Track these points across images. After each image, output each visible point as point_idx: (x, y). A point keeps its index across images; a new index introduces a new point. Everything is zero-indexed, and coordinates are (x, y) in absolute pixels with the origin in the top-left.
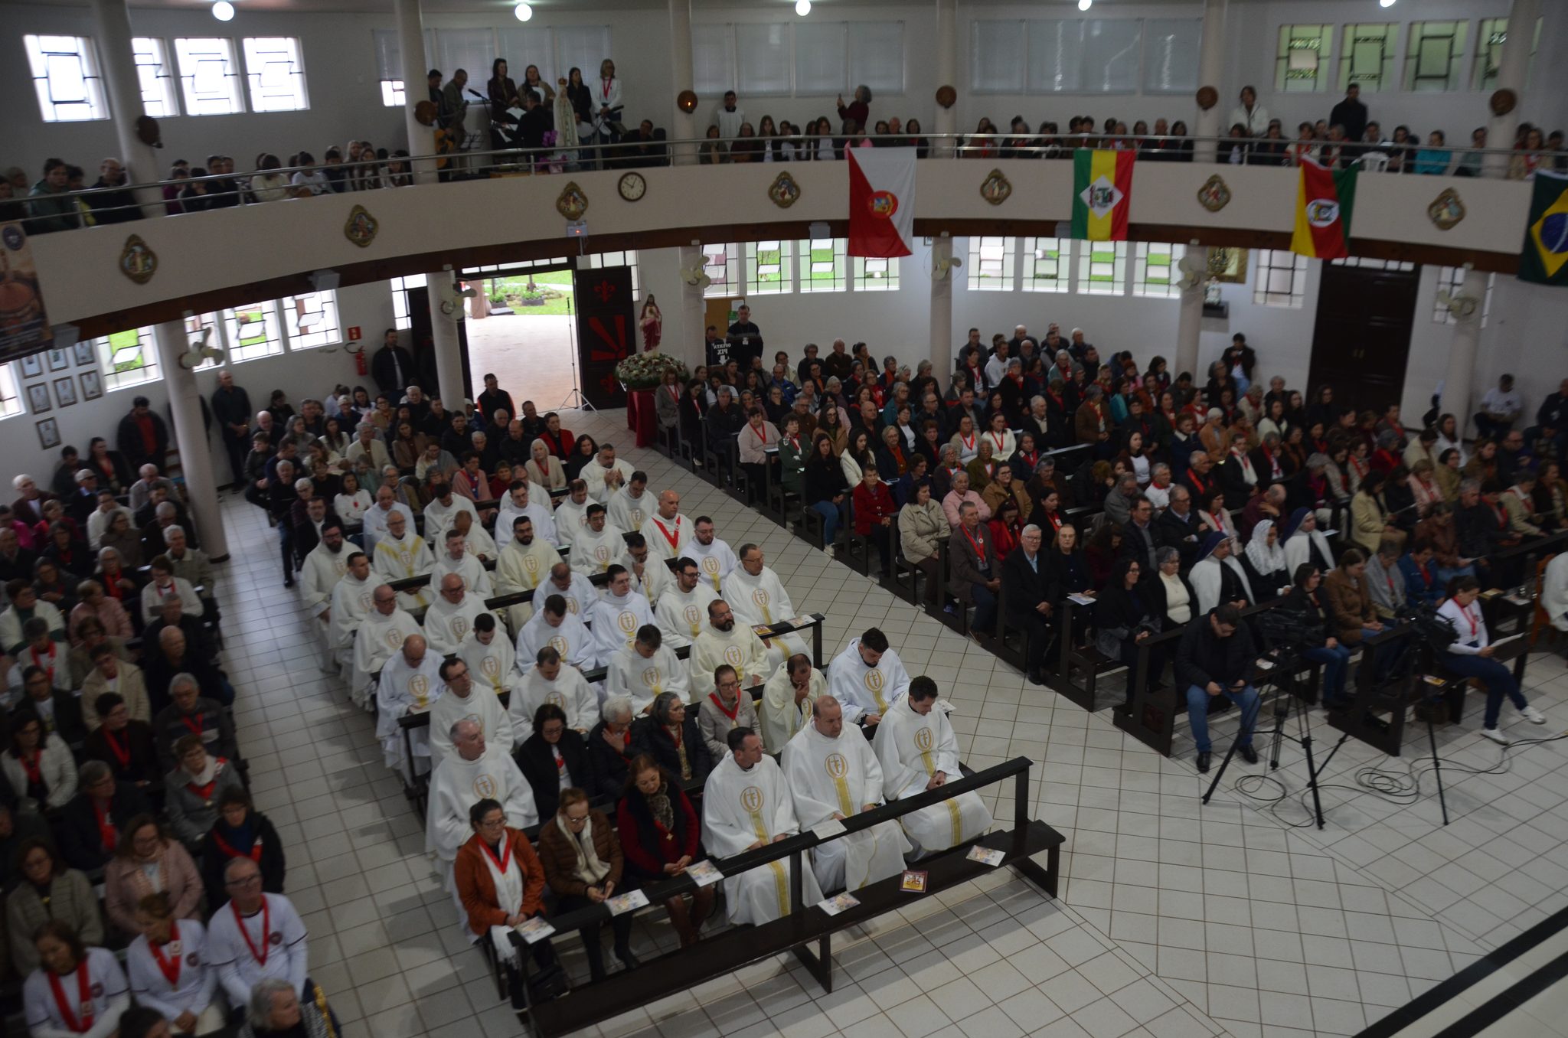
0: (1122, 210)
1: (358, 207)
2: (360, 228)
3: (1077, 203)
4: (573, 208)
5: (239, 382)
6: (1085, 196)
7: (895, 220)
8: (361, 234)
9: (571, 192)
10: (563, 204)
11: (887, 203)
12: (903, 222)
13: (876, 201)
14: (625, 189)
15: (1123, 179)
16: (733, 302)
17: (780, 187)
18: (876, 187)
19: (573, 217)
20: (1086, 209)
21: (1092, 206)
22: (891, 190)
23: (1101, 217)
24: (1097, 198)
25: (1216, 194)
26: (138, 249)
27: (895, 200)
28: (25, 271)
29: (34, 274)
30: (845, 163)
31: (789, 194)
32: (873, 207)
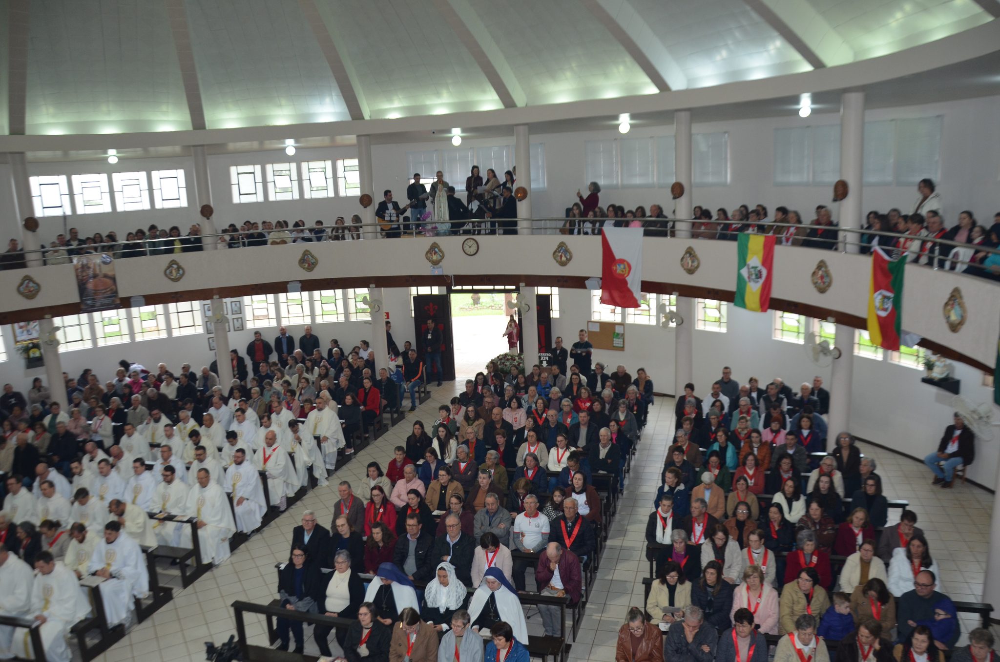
0: (767, 286)
1: (307, 251)
2: (308, 262)
3: (740, 277)
4: (435, 257)
5: (314, 333)
6: (744, 272)
7: (629, 279)
8: (307, 265)
9: (434, 248)
10: (429, 255)
11: (625, 268)
12: (634, 283)
13: (618, 266)
14: (467, 248)
15: (768, 260)
16: (617, 327)
17: (559, 252)
18: (618, 256)
19: (435, 263)
20: (745, 283)
21: (750, 281)
22: (627, 259)
23: (754, 289)
24: (752, 275)
25: (822, 277)
26: (175, 266)
27: (629, 266)
28: (110, 273)
29: (114, 275)
30: (599, 238)
31: (565, 256)
32: (616, 270)
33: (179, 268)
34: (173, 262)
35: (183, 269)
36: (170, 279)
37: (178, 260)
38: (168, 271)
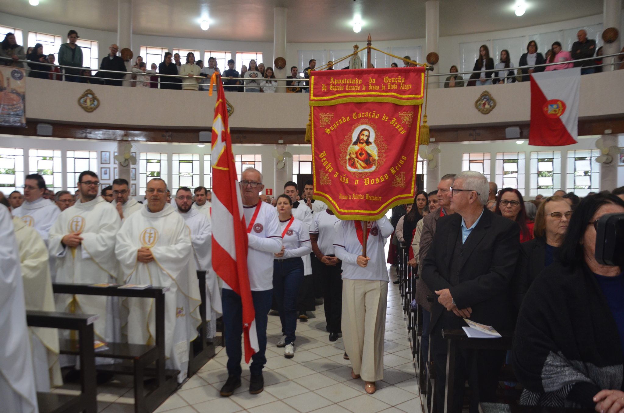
7: (564, 118)
11: (558, 107)
12: (569, 120)
13: (549, 107)
17: (482, 101)
18: (549, 97)
22: (561, 98)
26: (90, 96)
27: (564, 106)
28: (21, 90)
29: (24, 93)
30: (528, 84)
31: (489, 105)
32: (547, 111)
33: (94, 98)
34: (89, 92)
35: (98, 100)
36: (83, 108)
37: (94, 91)
38: (82, 100)
